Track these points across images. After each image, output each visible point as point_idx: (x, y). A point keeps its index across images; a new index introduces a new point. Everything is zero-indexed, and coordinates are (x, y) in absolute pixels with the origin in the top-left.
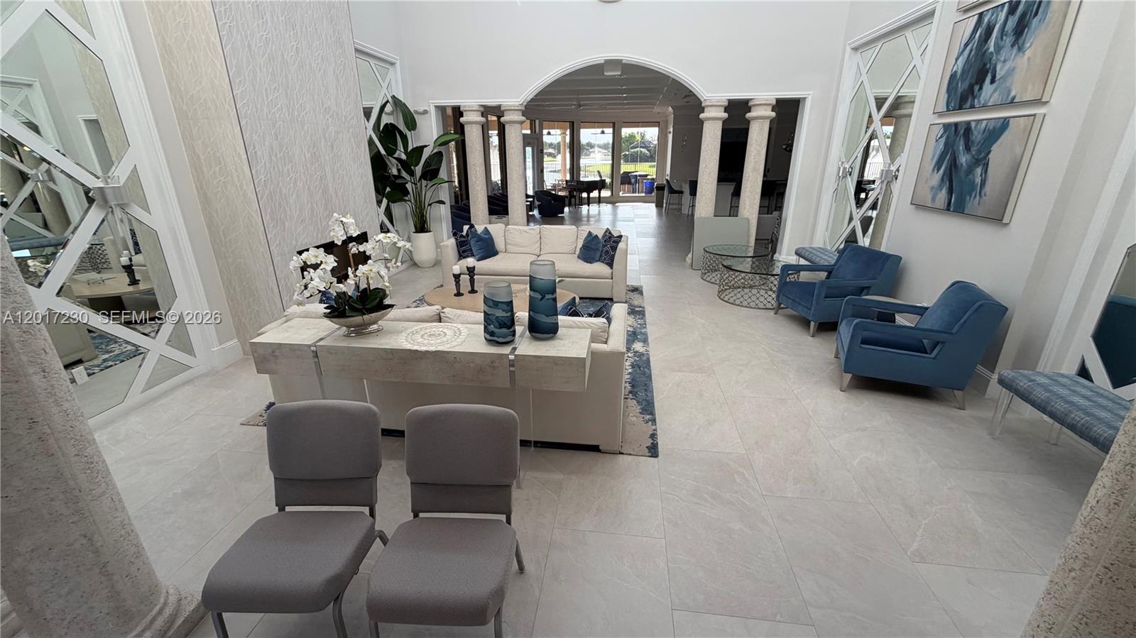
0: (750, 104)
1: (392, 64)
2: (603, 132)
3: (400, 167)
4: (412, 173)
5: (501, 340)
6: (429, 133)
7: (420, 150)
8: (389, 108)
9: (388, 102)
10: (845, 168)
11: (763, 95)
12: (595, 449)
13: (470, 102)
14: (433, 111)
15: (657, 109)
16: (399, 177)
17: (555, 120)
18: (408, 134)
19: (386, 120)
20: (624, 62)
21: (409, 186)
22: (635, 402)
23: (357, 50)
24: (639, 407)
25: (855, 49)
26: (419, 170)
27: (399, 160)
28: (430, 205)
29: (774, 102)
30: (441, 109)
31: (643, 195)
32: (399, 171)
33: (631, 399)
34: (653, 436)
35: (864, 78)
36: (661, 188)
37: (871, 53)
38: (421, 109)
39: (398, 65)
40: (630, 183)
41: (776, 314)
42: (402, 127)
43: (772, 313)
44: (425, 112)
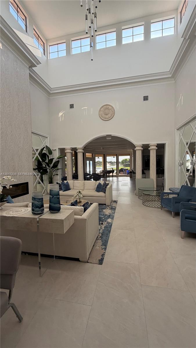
0: (150, 145)
1: (47, 138)
2: (114, 157)
3: (46, 164)
4: (49, 167)
5: (36, 213)
6: (56, 155)
7: (52, 159)
8: (45, 149)
9: (44, 147)
10: (181, 163)
11: (153, 143)
12: (77, 260)
13: (68, 147)
14: (57, 150)
15: (128, 150)
16: (45, 167)
17: (99, 154)
18: (49, 156)
19: (44, 152)
20: (112, 135)
21: (48, 170)
22: (101, 240)
23: (32, 133)
24: (102, 243)
25: (178, 130)
26: (52, 165)
27: (46, 163)
28: (54, 175)
29: (156, 145)
30: (60, 149)
31: (126, 174)
32: (46, 166)
33: (100, 240)
34: (103, 255)
35: (182, 137)
36: (131, 172)
37: (182, 130)
38: (54, 149)
39: (48, 138)
40: (123, 171)
41: (161, 209)
42: (48, 154)
43: (160, 209)
44: (55, 150)
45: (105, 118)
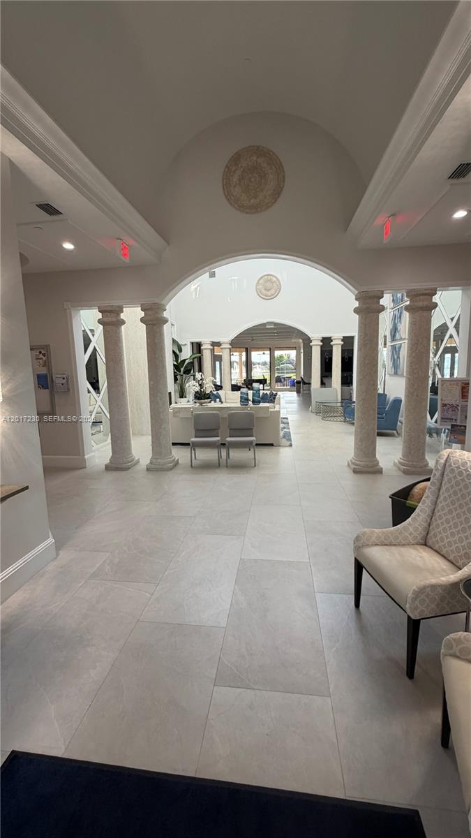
0: (332, 339)
2: (264, 353)
4: (180, 371)
11: (337, 335)
13: (205, 340)
14: (189, 344)
15: (293, 341)
20: (276, 322)
21: (178, 377)
29: (342, 338)
30: (192, 343)
31: (289, 387)
34: (290, 442)
36: (298, 383)
38: (183, 344)
39: (175, 326)
40: (280, 381)
42: (179, 351)
44: (186, 344)
45: (266, 296)
